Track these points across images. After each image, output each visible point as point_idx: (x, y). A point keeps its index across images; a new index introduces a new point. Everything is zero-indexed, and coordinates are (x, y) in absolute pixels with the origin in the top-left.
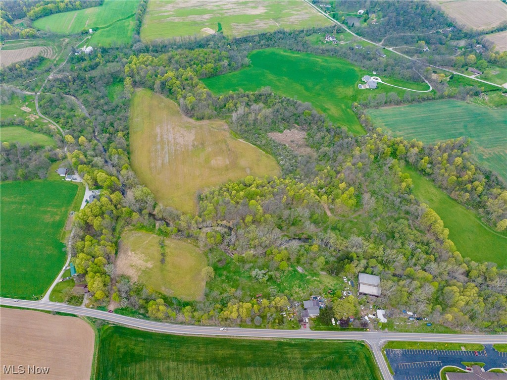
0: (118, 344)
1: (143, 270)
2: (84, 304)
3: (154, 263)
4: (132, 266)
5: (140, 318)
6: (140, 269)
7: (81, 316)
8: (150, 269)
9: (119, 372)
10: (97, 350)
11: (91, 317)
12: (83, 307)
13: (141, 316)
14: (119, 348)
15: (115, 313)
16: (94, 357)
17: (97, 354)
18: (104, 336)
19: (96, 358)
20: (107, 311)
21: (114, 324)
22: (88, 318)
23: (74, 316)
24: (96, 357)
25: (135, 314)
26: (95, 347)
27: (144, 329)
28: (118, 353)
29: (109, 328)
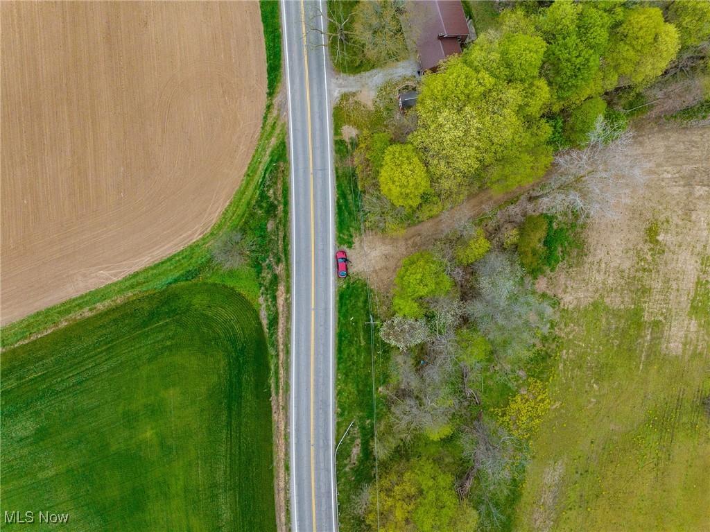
0: (172, 395)
1: (637, 313)
2: (350, 83)
3: (695, 355)
4: (652, 233)
5: (342, 455)
6: (645, 291)
7: (283, 106)
8: (653, 351)
9: (42, 468)
10: (119, 300)
11: (285, 173)
12: (334, 87)
13: (356, 451)
14: (155, 411)
15: (342, 298)
16: (80, 303)
17: (100, 307)
18: (199, 301)
19: (77, 315)
20: (340, 240)
21: (274, 322)
22: (281, 154)
23: (274, 69)
24: (87, 313)
25: (358, 413)
26: (134, 280)
27: (288, 502)
28: (130, 420)
29: (247, 306)
